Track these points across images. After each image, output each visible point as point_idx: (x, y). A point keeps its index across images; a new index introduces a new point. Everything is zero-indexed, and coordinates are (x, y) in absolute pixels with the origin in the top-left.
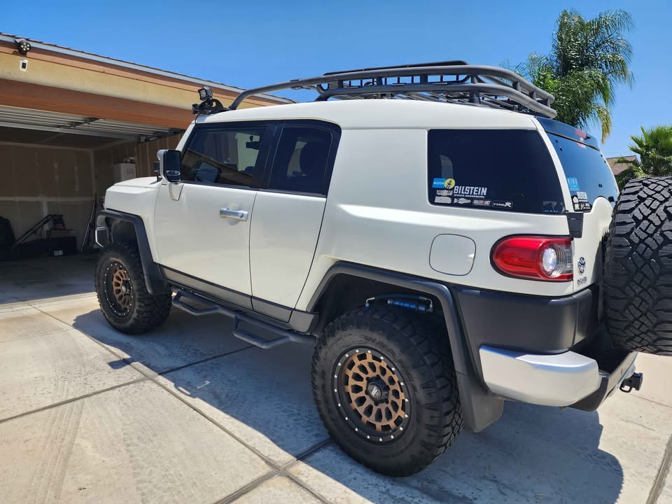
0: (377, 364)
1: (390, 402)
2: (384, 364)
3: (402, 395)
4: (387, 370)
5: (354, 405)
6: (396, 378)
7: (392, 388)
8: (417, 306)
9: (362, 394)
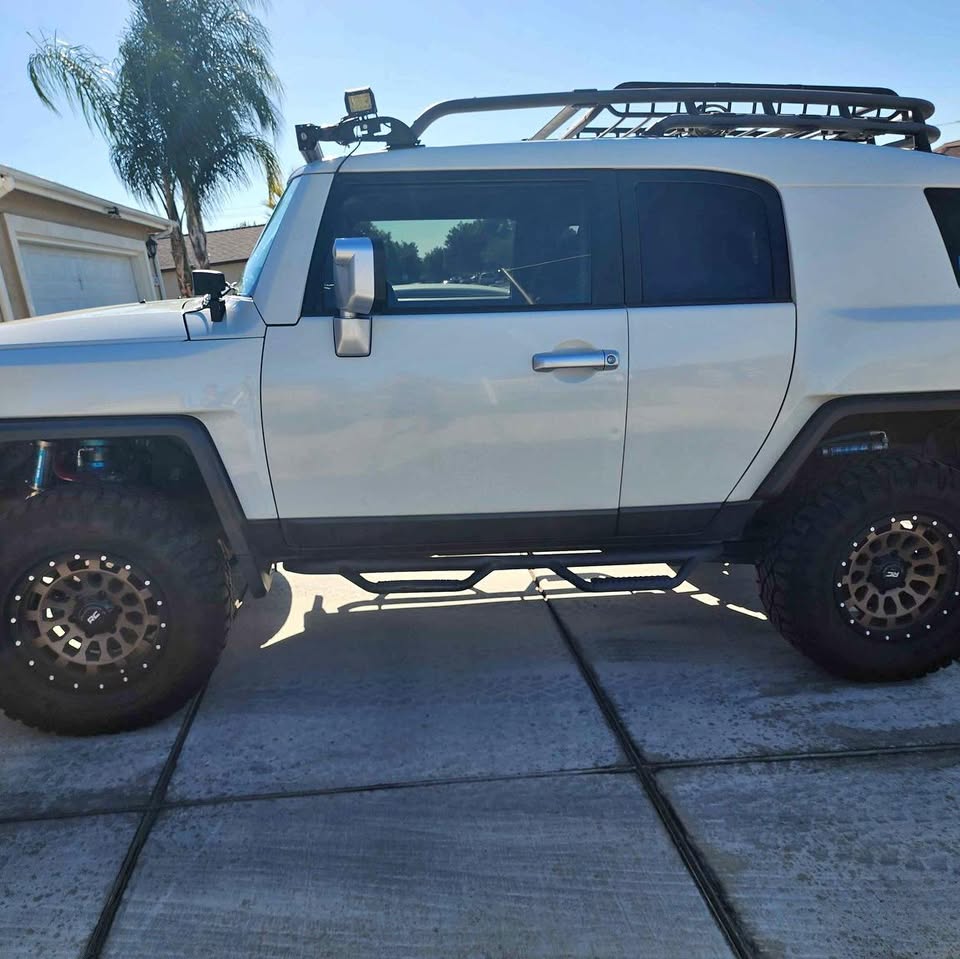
0: (853, 589)
1: (892, 549)
2: (847, 579)
3: (872, 537)
4: (851, 571)
5: (930, 592)
6: (854, 555)
7: (872, 556)
8: (870, 446)
9: (908, 590)
